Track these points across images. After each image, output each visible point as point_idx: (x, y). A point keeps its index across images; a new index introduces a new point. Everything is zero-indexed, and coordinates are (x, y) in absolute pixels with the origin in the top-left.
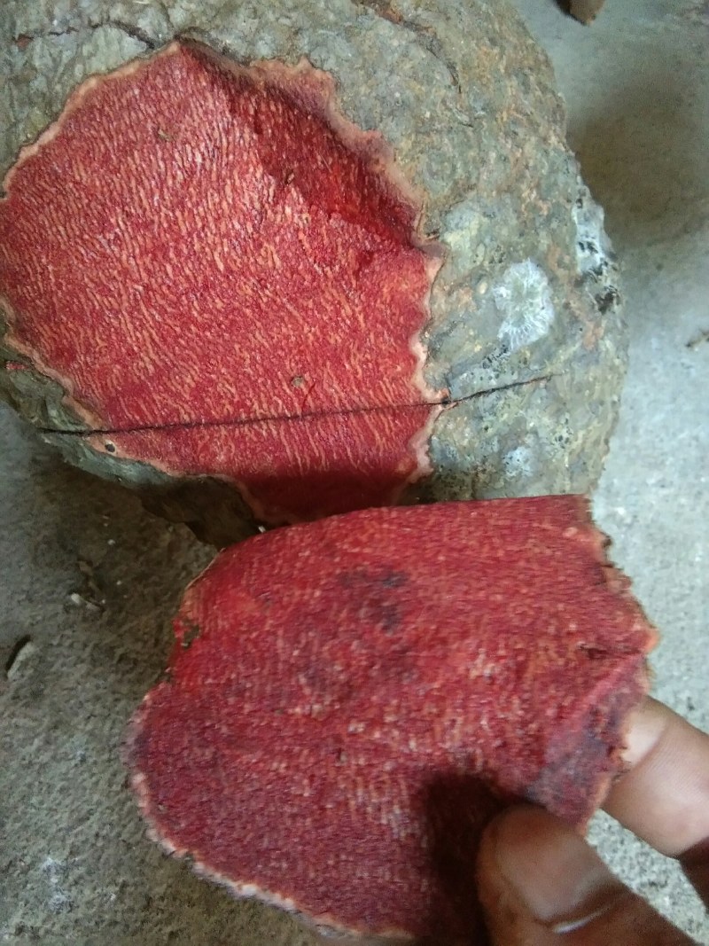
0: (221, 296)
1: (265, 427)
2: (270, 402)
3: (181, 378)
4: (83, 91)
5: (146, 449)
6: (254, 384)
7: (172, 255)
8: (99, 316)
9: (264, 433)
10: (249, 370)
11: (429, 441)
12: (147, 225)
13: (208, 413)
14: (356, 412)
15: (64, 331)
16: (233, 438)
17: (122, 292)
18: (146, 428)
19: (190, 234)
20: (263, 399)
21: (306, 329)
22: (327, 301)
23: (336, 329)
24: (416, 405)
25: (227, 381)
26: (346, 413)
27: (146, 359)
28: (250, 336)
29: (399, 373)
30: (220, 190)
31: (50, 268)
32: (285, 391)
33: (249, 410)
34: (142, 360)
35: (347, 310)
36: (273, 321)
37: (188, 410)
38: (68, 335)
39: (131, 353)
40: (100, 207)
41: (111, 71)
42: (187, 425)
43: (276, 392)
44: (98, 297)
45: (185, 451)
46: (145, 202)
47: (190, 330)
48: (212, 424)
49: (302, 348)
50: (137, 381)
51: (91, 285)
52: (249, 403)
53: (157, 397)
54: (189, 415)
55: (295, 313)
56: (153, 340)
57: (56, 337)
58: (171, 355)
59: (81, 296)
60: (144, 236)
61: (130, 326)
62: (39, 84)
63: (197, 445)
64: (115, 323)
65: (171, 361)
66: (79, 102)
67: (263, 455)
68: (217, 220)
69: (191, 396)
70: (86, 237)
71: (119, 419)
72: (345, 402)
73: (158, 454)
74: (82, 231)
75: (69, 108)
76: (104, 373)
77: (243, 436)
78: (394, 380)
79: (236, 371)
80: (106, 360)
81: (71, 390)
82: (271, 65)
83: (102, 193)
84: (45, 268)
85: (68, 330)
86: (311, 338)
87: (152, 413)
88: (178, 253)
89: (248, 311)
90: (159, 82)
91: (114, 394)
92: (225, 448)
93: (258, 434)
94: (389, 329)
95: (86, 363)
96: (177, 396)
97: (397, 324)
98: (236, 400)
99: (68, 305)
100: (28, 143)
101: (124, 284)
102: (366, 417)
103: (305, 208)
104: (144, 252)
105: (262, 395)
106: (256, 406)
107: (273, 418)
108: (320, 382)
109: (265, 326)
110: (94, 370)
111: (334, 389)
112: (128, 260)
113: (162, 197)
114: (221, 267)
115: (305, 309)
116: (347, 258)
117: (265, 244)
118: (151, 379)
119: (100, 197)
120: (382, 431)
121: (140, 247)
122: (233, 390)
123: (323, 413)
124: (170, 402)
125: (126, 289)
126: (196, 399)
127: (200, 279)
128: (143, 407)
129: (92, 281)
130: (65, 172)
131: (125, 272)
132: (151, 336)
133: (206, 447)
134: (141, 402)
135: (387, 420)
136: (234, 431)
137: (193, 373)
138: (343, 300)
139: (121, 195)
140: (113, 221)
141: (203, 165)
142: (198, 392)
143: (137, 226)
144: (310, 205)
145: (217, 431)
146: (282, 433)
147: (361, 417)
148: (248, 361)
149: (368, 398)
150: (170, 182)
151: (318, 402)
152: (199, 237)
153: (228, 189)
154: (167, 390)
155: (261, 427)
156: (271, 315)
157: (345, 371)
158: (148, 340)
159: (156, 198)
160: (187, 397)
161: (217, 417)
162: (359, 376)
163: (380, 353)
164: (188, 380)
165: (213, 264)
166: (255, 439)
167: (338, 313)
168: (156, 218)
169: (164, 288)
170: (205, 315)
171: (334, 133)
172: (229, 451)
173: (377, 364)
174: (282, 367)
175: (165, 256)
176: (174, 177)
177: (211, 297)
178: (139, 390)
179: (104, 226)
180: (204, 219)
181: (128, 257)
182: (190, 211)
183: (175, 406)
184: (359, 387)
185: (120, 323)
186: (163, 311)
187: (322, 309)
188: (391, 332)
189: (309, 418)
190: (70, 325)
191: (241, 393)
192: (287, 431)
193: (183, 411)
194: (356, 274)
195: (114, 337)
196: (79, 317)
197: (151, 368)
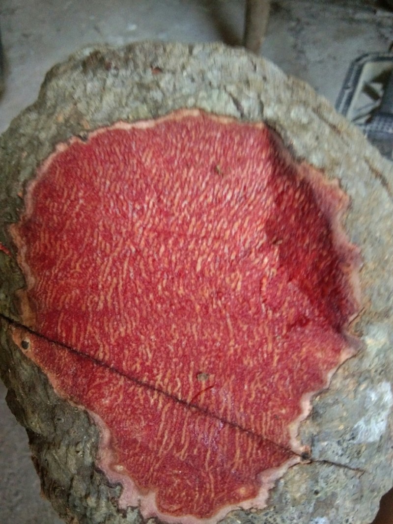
0: (186, 287)
1: (156, 396)
2: (172, 380)
3: (118, 324)
4: (186, 113)
5: (53, 362)
6: (168, 359)
7: (170, 242)
8: (91, 250)
9: (152, 401)
10: (171, 348)
11: (277, 481)
12: (167, 215)
13: (119, 362)
14: (232, 426)
15: (58, 246)
16: (125, 392)
17: (120, 245)
18: (65, 346)
19: (192, 236)
20: (168, 375)
21: (232, 343)
22: (258, 333)
23: (253, 356)
24: (282, 447)
25: (151, 346)
26: (225, 422)
27: (102, 297)
28: (188, 324)
29: (282, 414)
30: (231, 222)
31: (81, 201)
32: (188, 378)
33: (152, 377)
34: (99, 296)
35: (270, 347)
36: (211, 324)
37: (107, 351)
38: (58, 250)
39: (95, 287)
40: (144, 186)
42: (98, 362)
43: (182, 375)
44: (100, 238)
45: (82, 380)
46: (176, 201)
47: (148, 296)
48: (117, 371)
49: (221, 354)
50: (84, 308)
51: (101, 228)
52: (155, 372)
53: (89, 328)
54: (105, 354)
55: (230, 327)
56: (116, 288)
57: (49, 247)
58: (122, 305)
59: (89, 230)
60: (160, 220)
61: (108, 270)
62: (157, 95)
63: (94, 381)
64: (99, 261)
65: (119, 309)
66: (179, 118)
67: (140, 418)
68: (216, 239)
69: (115, 342)
70: (121, 197)
71: (49, 327)
72: (229, 413)
73: (59, 371)
74: (121, 192)
75: (170, 117)
76: (66, 289)
77: (134, 394)
78: (275, 417)
79: (162, 342)
80: (72, 281)
81: (30, 287)
82: (314, 172)
83: (152, 179)
84: (77, 199)
85: (61, 247)
86: (232, 351)
87: (78, 338)
88: (176, 243)
89: (198, 307)
90: (237, 139)
91: (59, 308)
92: (114, 396)
93: (147, 400)
94: (292, 378)
95: (56, 276)
96: (105, 336)
97: (301, 378)
98: (148, 364)
99: (75, 231)
100: (127, 121)
101: (124, 241)
102: (238, 434)
103: (277, 265)
104: (154, 229)
105: (169, 371)
106: (159, 377)
107: (167, 394)
108: (218, 386)
109: (203, 323)
110: (57, 283)
111: (227, 398)
112: (139, 228)
113: (190, 204)
114: (199, 268)
115: (239, 330)
116: (289, 313)
117: (238, 272)
118: (95, 312)
119: (149, 180)
120: (244, 452)
121: (153, 224)
122: (150, 356)
123: (206, 412)
124: (97, 337)
125: (124, 244)
126: (118, 345)
127: (179, 267)
128: (74, 330)
129: (104, 226)
130: (137, 152)
131: (131, 235)
132: (118, 284)
133: (99, 387)
134: (75, 325)
135: (252, 446)
136: (130, 386)
137: (129, 326)
138: (270, 338)
139: (164, 187)
140: (147, 198)
141: (229, 202)
142: (124, 342)
143: (160, 211)
144: (281, 266)
145: (117, 379)
146: (166, 409)
147: (233, 431)
148: (175, 341)
149: (248, 419)
150: (201, 199)
151: (208, 401)
152: (197, 242)
153: (236, 225)
154: (101, 328)
155: (152, 395)
156: (212, 320)
157: (241, 390)
158: (114, 286)
159: (186, 202)
160: (113, 341)
161: (125, 368)
162: (251, 400)
163: (276, 392)
164: (122, 329)
165: (194, 264)
166: (142, 402)
167: (261, 345)
168: (177, 214)
169: (150, 259)
170: (166, 293)
171: (330, 232)
172: (116, 399)
173: (269, 399)
174: (197, 360)
175: (166, 240)
176: (206, 197)
177: (179, 283)
178: (81, 316)
179: (139, 197)
180: (208, 233)
181: (141, 226)
182: (203, 223)
183: (99, 342)
184: (245, 408)
185: (103, 263)
186: (138, 273)
187: (250, 336)
188: (292, 381)
189: (194, 409)
190: (66, 245)
191: (155, 360)
192: (171, 410)
193: (101, 349)
194: (289, 327)
195: (90, 270)
196: (76, 243)
197: (101, 305)
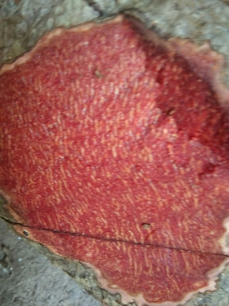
0: (111, 171)
1: (120, 245)
2: (126, 232)
3: (75, 209)
4: (50, 36)
5: (46, 239)
6: (119, 221)
7: (86, 143)
8: (34, 168)
9: (118, 248)
10: (118, 214)
11: (220, 275)
12: (76, 124)
13: (87, 230)
14: (178, 250)
15: (11, 171)
16: (99, 246)
17: (51, 158)
18: (49, 230)
19: (100, 134)
20: (122, 230)
21: (159, 199)
24: (217, 254)
25: (103, 216)
26: (171, 249)
27: (57, 195)
28: (123, 195)
29: (211, 235)
30: (126, 113)
31: (10, 137)
32: (137, 229)
33: (112, 234)
34: (54, 194)
35: (189, 194)
36: (139, 190)
37: (76, 227)
38: (13, 174)
39: (49, 190)
40: (47, 109)
41: (72, 26)
42: (74, 234)
43: (131, 228)
44: (36, 158)
45: (69, 246)
46: (77, 111)
47: (87, 185)
48: (88, 236)
49: (154, 209)
50: (49, 205)
51: (33, 151)
52: (113, 231)
53: (58, 216)
54: (76, 229)
55: (155, 189)
56: (63, 186)
57: (6, 174)
58: (72, 196)
59: (25, 155)
60: (71, 130)
61: (52, 177)
62: (22, 26)
63: (77, 245)
64: (43, 173)
65: (72, 199)
66: (46, 42)
67: (115, 259)
69: (79, 219)
70: (35, 124)
71: (34, 222)
72: (173, 243)
73: (53, 244)
74: (33, 120)
75: (39, 45)
76: (30, 197)
77: (105, 246)
78: (207, 238)
79: (109, 212)
80: (34, 191)
81: (9, 202)
82: (182, 43)
83: (51, 101)
84: (6, 136)
85: (14, 172)
86: (161, 204)
87: (54, 223)
88: (91, 143)
91: (34, 209)
92: (93, 250)
93: (115, 248)
95: (21, 190)
96: (71, 218)
98: (106, 227)
99: (17, 158)
100: (9, 62)
101: (53, 154)
102: (183, 254)
104: (70, 138)
105: (122, 228)
106: (117, 233)
107: (126, 241)
108: (160, 229)
109: (134, 192)
110: (25, 195)
111: (168, 235)
112: (58, 141)
113: (88, 110)
114: (115, 155)
115: (162, 188)
116: (197, 165)
117: (146, 148)
118: (57, 206)
119: (49, 103)
120: (191, 263)
121: (68, 136)
122: (105, 222)
123: (158, 246)
124: (66, 220)
125: (54, 157)
126: (82, 221)
127: (100, 159)
128: (50, 219)
129: (34, 148)
130: (29, 84)
131: (56, 148)
132: (63, 183)
133: (81, 247)
134: (49, 216)
135: (196, 259)
136: (100, 242)
137: (83, 208)
138: (187, 187)
139: (62, 104)
140: (54, 118)
141: (119, 96)
142: (84, 219)
143: (68, 124)
145: (90, 241)
146: (129, 250)
147: (180, 253)
148: (118, 209)
149: (188, 243)
150: (95, 102)
151: (156, 239)
152: (105, 136)
154: (65, 213)
155: (117, 244)
156: (139, 187)
157: (177, 227)
158: (61, 186)
159: (84, 110)
160: (77, 219)
161: (92, 234)
162: (186, 232)
164: (80, 211)
165: (110, 152)
166: (112, 250)
168: (81, 121)
169: (77, 161)
170: (99, 179)
172: (95, 252)
173: (199, 228)
174: (138, 216)
175: (82, 143)
177: (105, 170)
178: (50, 210)
179: (48, 119)
180: (111, 127)
181: (59, 140)
182: (104, 121)
183: (68, 222)
184: (184, 237)
185: (46, 173)
186: (73, 172)
189: (148, 246)
190: (16, 169)
191: (109, 224)
192: (133, 250)
193: (72, 226)
195: (41, 180)
196: (21, 166)
197: (59, 201)
